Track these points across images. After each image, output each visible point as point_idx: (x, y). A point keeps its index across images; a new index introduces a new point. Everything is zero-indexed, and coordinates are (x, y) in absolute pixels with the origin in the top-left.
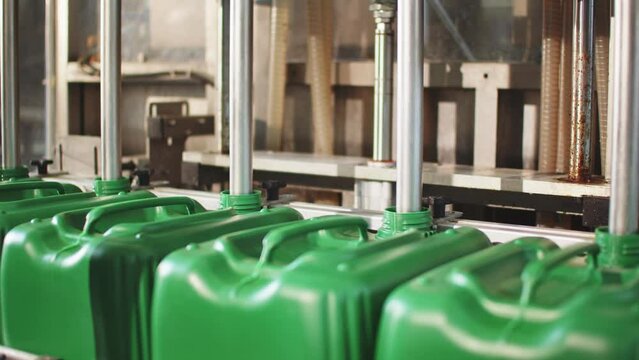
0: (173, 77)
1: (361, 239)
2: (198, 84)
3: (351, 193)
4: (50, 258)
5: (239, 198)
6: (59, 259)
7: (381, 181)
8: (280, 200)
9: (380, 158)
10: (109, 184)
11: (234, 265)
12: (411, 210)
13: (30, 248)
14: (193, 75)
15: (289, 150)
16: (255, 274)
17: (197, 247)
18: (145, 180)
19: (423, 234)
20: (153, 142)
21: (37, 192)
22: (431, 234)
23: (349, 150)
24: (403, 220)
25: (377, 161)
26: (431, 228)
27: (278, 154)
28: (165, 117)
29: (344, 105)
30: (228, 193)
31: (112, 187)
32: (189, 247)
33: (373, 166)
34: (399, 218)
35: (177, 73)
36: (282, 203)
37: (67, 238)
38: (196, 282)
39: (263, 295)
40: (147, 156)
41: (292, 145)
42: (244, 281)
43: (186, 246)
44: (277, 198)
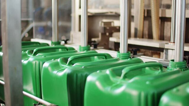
0: (109, 14)
1: (160, 71)
2: (117, 16)
3: (163, 53)
4: (55, 72)
5: (123, 54)
6: (58, 73)
7: (173, 50)
8: (137, 55)
9: (173, 42)
10: (83, 48)
11: (112, 79)
12: (179, 61)
13: (50, 69)
14: (116, 13)
15: (146, 38)
16: (118, 83)
17: (101, 72)
18: (96, 47)
19: (183, 70)
20: (102, 34)
21: (60, 50)
22: (186, 70)
23: (165, 39)
24: (176, 64)
25: (172, 43)
26: (186, 67)
27: (141, 39)
28: (106, 26)
29: (164, 23)
30: (119, 52)
31: (84, 49)
32: (98, 72)
33: (170, 44)
34: (175, 64)
35: (111, 12)
36: (138, 56)
37: (62, 66)
38: (98, 84)
39: (119, 91)
40: (100, 38)
41: (147, 36)
42: (114, 85)
43: (97, 71)
44: (137, 54)
